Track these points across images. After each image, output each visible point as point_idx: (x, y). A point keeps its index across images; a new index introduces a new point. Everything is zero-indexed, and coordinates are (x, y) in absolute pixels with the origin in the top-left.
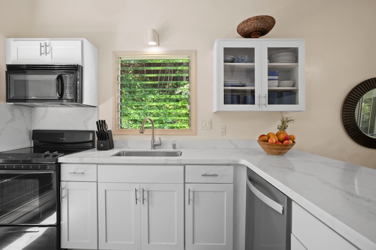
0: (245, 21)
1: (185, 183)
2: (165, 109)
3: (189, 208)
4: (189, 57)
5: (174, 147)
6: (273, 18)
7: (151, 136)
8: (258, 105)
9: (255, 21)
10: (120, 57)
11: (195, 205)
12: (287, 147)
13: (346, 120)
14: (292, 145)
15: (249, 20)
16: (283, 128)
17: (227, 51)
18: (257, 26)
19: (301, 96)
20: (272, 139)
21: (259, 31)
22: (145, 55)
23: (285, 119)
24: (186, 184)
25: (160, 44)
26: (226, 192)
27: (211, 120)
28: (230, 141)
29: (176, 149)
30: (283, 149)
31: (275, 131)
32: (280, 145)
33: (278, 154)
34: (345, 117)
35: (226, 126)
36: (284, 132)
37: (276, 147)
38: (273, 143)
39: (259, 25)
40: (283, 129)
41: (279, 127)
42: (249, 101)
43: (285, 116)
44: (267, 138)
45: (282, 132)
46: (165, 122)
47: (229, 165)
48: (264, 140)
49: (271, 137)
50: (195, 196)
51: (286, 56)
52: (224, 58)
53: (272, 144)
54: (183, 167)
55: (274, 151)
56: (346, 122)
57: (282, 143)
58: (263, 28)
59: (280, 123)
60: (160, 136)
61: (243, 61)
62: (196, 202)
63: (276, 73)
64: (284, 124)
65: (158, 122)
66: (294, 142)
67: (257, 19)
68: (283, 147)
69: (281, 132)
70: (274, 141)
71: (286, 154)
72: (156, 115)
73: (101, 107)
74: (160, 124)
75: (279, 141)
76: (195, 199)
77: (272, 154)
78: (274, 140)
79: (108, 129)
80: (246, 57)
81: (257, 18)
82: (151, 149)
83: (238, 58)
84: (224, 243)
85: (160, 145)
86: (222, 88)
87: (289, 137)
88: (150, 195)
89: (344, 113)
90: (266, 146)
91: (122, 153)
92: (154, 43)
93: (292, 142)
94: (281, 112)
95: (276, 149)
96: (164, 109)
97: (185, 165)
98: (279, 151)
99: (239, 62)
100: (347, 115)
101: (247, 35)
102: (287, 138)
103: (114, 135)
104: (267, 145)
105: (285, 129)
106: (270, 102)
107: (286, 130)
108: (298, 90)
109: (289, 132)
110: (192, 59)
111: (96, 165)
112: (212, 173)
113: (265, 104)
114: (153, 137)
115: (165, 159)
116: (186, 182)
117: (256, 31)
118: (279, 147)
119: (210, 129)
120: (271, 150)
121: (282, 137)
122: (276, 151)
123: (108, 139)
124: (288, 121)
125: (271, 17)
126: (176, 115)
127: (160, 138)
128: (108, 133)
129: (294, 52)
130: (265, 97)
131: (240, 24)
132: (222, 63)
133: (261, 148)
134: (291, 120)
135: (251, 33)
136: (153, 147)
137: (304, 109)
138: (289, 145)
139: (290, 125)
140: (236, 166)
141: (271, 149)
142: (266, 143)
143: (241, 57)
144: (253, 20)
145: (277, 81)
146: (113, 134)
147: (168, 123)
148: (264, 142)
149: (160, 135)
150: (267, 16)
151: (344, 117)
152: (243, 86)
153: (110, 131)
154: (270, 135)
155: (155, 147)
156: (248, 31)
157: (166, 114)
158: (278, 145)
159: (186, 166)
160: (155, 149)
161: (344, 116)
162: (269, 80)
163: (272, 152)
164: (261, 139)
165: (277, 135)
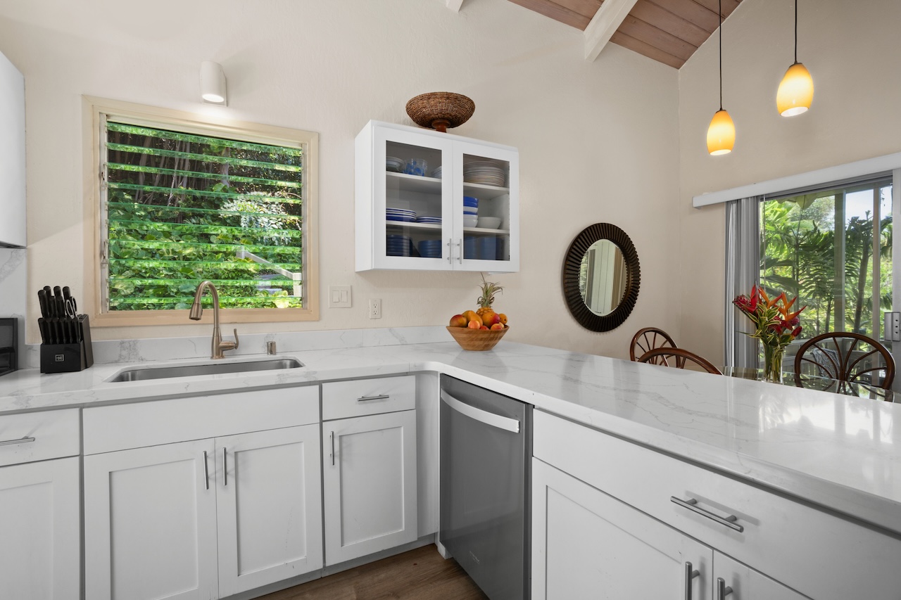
0: (426, 95)
1: (322, 421)
2: (171, 255)
3: (332, 474)
4: (301, 145)
5: (271, 348)
6: (472, 102)
7: (211, 327)
8: (448, 259)
9: (443, 100)
10: (108, 113)
11: (345, 464)
12: (498, 334)
13: (568, 287)
14: (505, 331)
15: (433, 95)
16: (487, 300)
17: (392, 147)
18: (447, 110)
19: (513, 246)
20: (474, 322)
21: (448, 119)
22: (187, 121)
23: (489, 286)
24: (324, 423)
25: (231, 102)
26: (402, 428)
27: (351, 287)
28: (390, 330)
29: (275, 354)
30: (492, 339)
31: (476, 308)
32: (487, 332)
33: (484, 348)
34: (568, 283)
35: (381, 300)
36: (490, 311)
37: (481, 336)
38: (476, 329)
39: (450, 109)
40: (487, 305)
41: (480, 300)
42: (430, 250)
43: (489, 280)
44: (464, 320)
45: (486, 308)
46: (175, 290)
47: (406, 374)
48: (459, 324)
49: (472, 319)
50: (344, 445)
51: (490, 174)
52: (387, 160)
53: (475, 331)
54: (317, 387)
55: (477, 343)
56: (568, 292)
57: (490, 328)
58: (456, 116)
59: (480, 294)
60: (233, 327)
61: (417, 172)
62: (345, 457)
63: (474, 201)
64: (488, 294)
65: (151, 291)
66: (506, 326)
67: (448, 98)
68: (492, 335)
69: (484, 310)
70: (479, 325)
71: (494, 349)
72: (143, 271)
73: (37, 248)
74: (159, 296)
75: (483, 325)
76: (344, 451)
77: (473, 350)
78: (476, 323)
79: (79, 312)
80: (424, 166)
81: (448, 96)
82: (212, 358)
83: (408, 164)
84: (400, 527)
85: (236, 347)
86: (383, 222)
87: (499, 318)
88: (240, 462)
89: (567, 276)
90: (465, 336)
91: (130, 375)
92: (220, 99)
93: (503, 326)
94: (481, 273)
95: (481, 339)
96: (166, 255)
97: (320, 383)
98: (486, 343)
99: (410, 173)
100: (570, 280)
101: (426, 121)
102: (496, 319)
103: (94, 328)
104: (467, 333)
105: (491, 303)
106: (468, 255)
107: (491, 305)
108: (509, 235)
109: (497, 308)
110: (309, 150)
111: (77, 410)
112: (377, 394)
113: (458, 259)
114: (218, 328)
115: (279, 375)
116: (323, 419)
117: (443, 118)
118: (485, 336)
119: (350, 306)
120: (472, 343)
121: (488, 317)
122: (481, 343)
123: (82, 339)
124: (494, 290)
125: (469, 100)
126: (205, 273)
127: (235, 331)
128: (81, 324)
129: (502, 167)
130: (459, 245)
131: (415, 98)
132: (383, 173)
133: (454, 340)
134: (499, 288)
135: (433, 119)
136: (218, 354)
137: (517, 269)
138: (501, 332)
139: (497, 295)
140: (420, 374)
141: (472, 340)
142: (465, 329)
143: (415, 163)
144: (441, 98)
145: (475, 216)
146: (95, 325)
147: (184, 293)
148: (461, 328)
149: (231, 323)
150: (464, 97)
151: (566, 283)
152: (418, 220)
153: (85, 317)
154: (470, 314)
155: (222, 354)
156: (429, 115)
157: (175, 271)
158: (485, 332)
159: (323, 384)
160: (223, 357)
161: (566, 281)
162: (465, 213)
163: (474, 346)
164: (455, 323)
165: (480, 314)
